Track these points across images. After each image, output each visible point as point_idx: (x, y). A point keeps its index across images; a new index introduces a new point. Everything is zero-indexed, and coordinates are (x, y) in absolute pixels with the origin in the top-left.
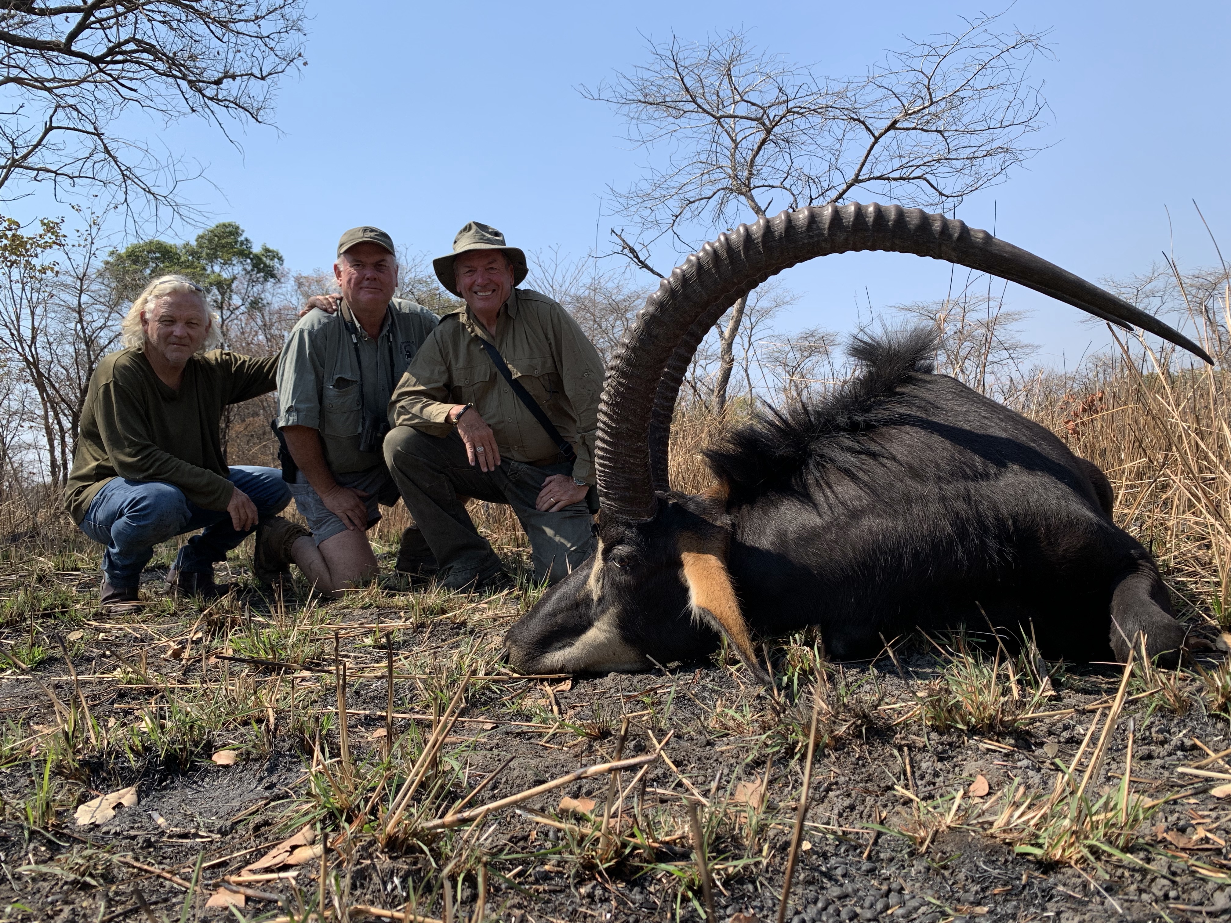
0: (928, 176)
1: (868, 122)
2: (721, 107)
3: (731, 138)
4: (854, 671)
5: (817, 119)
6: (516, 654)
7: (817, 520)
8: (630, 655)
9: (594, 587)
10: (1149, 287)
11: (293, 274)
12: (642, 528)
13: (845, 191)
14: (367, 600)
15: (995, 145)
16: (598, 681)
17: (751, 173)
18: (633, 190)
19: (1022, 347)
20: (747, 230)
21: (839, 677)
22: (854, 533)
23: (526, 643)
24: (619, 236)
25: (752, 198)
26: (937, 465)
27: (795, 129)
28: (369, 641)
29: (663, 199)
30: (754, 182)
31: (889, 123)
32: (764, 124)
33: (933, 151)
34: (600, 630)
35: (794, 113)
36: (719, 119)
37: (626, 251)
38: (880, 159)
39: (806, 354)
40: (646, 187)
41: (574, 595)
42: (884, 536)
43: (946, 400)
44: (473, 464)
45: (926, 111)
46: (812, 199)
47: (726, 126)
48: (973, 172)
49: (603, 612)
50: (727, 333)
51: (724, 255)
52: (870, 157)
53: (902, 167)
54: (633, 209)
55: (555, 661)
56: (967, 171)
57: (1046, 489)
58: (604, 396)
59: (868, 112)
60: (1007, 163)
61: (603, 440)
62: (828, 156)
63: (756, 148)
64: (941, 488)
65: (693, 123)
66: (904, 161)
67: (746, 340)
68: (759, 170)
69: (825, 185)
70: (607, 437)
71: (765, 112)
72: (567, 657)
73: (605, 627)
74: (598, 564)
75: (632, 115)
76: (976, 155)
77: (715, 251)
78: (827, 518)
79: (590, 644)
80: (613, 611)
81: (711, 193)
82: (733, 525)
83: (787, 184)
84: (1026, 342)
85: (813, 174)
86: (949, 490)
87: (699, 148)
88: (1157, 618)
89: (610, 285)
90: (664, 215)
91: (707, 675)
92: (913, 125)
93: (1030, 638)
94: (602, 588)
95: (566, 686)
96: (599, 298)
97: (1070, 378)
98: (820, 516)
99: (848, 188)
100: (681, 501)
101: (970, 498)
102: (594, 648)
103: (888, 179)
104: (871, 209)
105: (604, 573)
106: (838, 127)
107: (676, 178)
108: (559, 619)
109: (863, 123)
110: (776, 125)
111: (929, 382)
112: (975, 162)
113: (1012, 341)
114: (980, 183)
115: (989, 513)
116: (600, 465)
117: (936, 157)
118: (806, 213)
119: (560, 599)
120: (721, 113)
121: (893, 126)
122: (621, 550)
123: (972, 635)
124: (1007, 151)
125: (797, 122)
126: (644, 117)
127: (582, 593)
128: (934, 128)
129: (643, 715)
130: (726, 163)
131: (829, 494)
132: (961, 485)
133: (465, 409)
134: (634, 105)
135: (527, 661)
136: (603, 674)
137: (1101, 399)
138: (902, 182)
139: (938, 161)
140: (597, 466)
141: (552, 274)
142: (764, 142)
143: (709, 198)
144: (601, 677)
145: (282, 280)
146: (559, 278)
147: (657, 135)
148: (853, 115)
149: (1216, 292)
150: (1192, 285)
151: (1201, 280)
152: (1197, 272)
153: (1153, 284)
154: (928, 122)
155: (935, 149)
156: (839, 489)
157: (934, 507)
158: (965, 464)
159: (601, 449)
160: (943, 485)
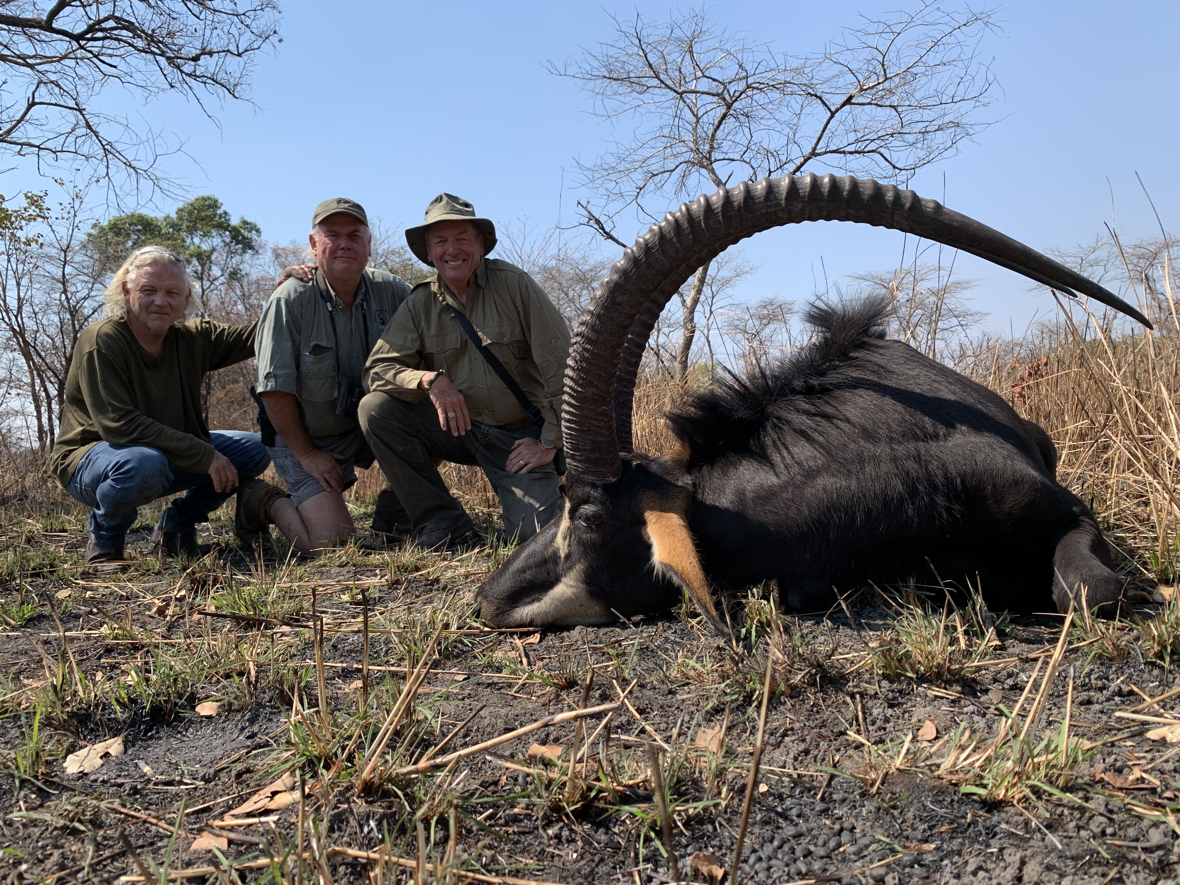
0: (882, 150)
1: (825, 97)
2: (683, 82)
3: (693, 113)
4: (809, 623)
5: (775, 95)
6: (487, 609)
7: (775, 480)
8: (595, 609)
9: (561, 545)
10: (1092, 256)
11: (271, 245)
12: (607, 488)
13: (802, 165)
14: (344, 558)
15: (946, 119)
16: (565, 634)
17: (712, 147)
18: (599, 163)
19: (972, 315)
20: (707, 200)
21: (795, 629)
22: (809, 491)
23: (496, 598)
24: (586, 208)
25: (713, 171)
26: (889, 427)
27: (755, 104)
28: (345, 598)
29: (628, 172)
30: (715, 155)
31: (845, 98)
32: (724, 99)
33: (886, 125)
34: (567, 585)
35: (754, 88)
36: (681, 94)
37: (592, 222)
38: (836, 133)
39: (765, 321)
40: (611, 161)
41: (542, 552)
42: (838, 495)
43: (898, 364)
44: (445, 429)
45: (881, 87)
46: (770, 172)
47: (688, 101)
48: (925, 146)
49: (570, 568)
50: (689, 301)
51: (685, 225)
52: (827, 131)
53: (857, 141)
54: (599, 182)
55: (524, 615)
56: (919, 145)
57: (993, 449)
58: (570, 362)
59: (825, 88)
60: (958, 138)
62: (787, 130)
63: (716, 122)
64: (892, 449)
65: (656, 98)
66: (859, 135)
67: (707, 308)
68: (719, 144)
69: (783, 158)
70: (573, 401)
71: (725, 87)
72: (536, 611)
73: (572, 583)
74: (565, 523)
75: (597, 90)
76: (928, 129)
77: (676, 221)
78: (783, 478)
79: (557, 599)
80: (579, 567)
81: (673, 167)
82: (694, 485)
83: (746, 157)
84: (974, 310)
85: (772, 148)
86: (900, 450)
87: (662, 122)
88: (1097, 572)
89: (577, 256)
90: (628, 187)
91: (669, 627)
92: (868, 100)
93: (977, 591)
94: (569, 545)
95: (535, 639)
96: (565, 269)
97: (1016, 344)
98: (777, 475)
99: (806, 161)
100: (645, 462)
101: (920, 458)
102: (562, 603)
103: (844, 152)
104: (826, 180)
105: (571, 531)
106: (796, 102)
107: (640, 152)
108: (528, 575)
109: (820, 98)
110: (736, 100)
111: (882, 347)
112: (928, 136)
113: (962, 309)
114: (930, 158)
115: (939, 472)
116: (567, 427)
117: (890, 131)
118: (764, 184)
119: (529, 556)
120: (683, 89)
121: (848, 101)
122: (587, 509)
123: (921, 589)
124: (958, 125)
125: (756, 97)
126: (609, 93)
127: (550, 550)
128: (888, 103)
129: (608, 666)
130: (688, 137)
131: (786, 454)
132: (911, 446)
133: (437, 376)
134: (600, 81)
135: (498, 615)
136: (570, 628)
137: (1046, 364)
138: (858, 155)
139: (892, 135)
140: (563, 429)
141: (520, 245)
142: (724, 116)
143: (672, 171)
144: (568, 631)
145: (260, 251)
146: (527, 249)
147: (621, 110)
148: (811, 91)
149: (1156, 261)
150: (1133, 255)
151: (1142, 250)
152: (1138, 242)
153: (1097, 253)
154: (882, 97)
155: (889, 124)
156: (795, 450)
157: (886, 467)
158: (916, 425)
159: (568, 412)
160: (894, 446)
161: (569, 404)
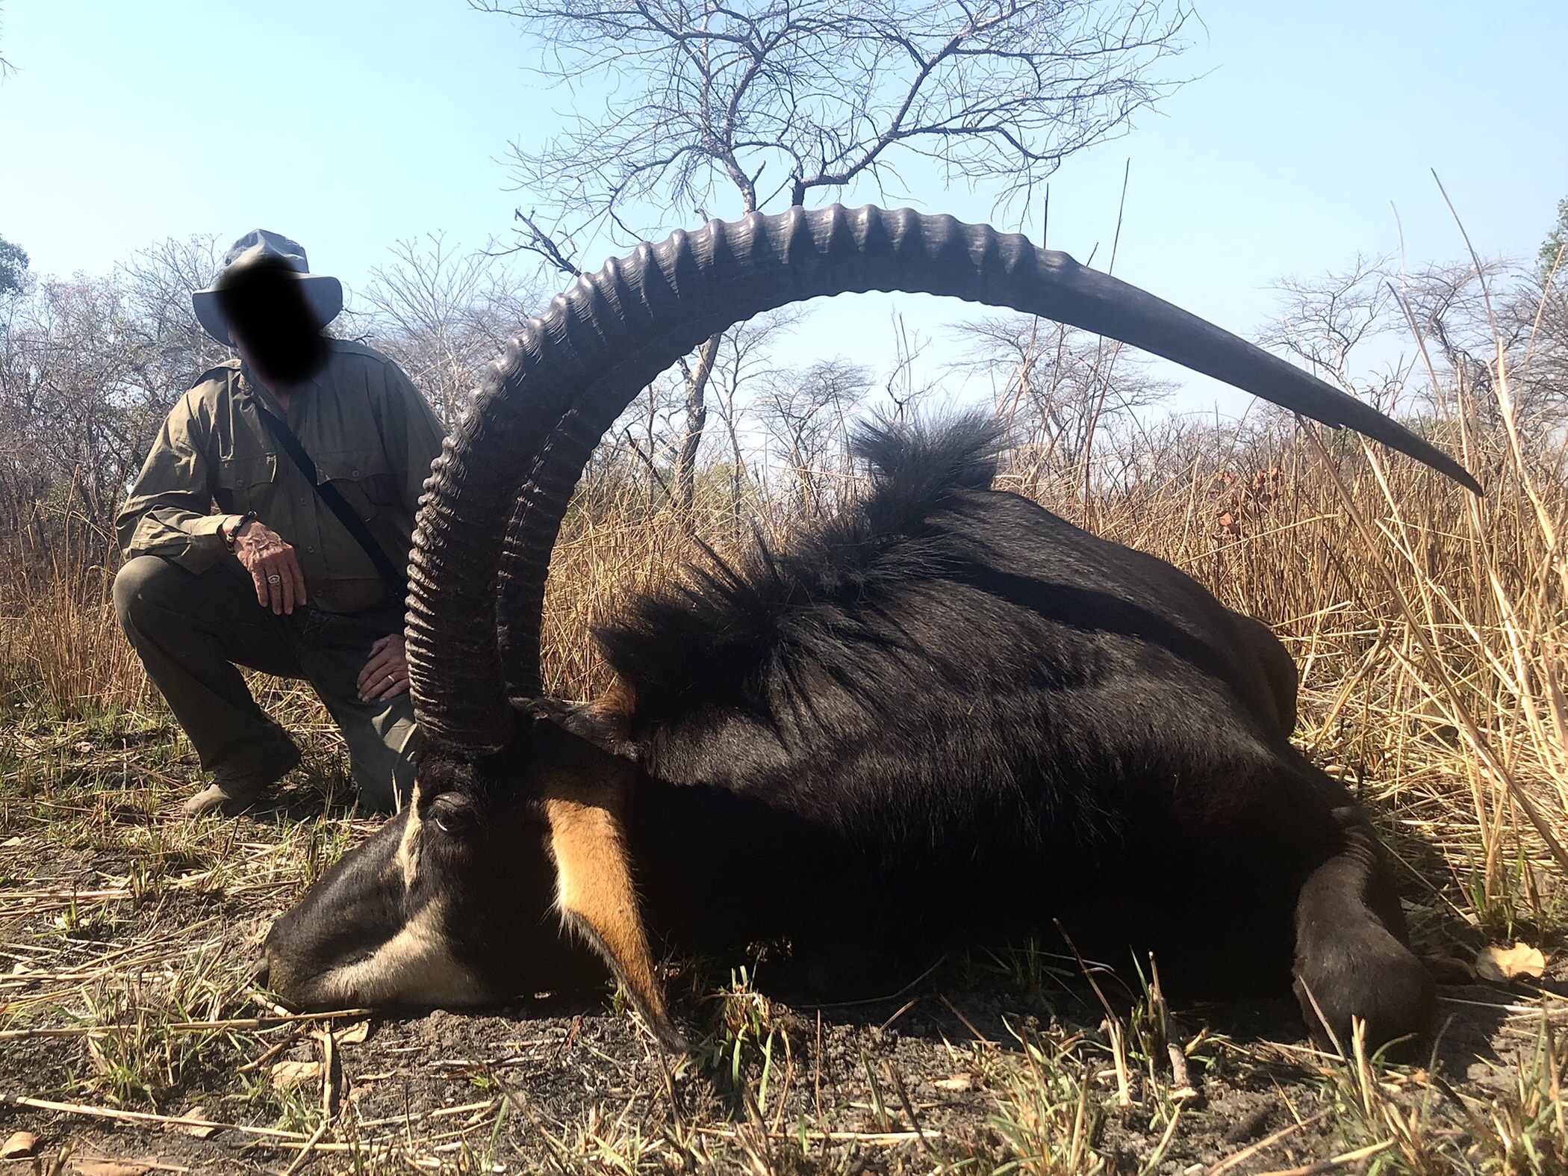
0: (1007, 127)
1: (915, 41)
2: (685, 20)
3: (701, 68)
5: (834, 38)
6: (279, 971)
7: (783, 757)
9: (406, 863)
10: (1351, 292)
12: (484, 766)
13: (876, 151)
15: (1113, 75)
16: (412, 1025)
17: (731, 124)
18: (550, 149)
22: (846, 780)
23: (295, 952)
24: (528, 222)
25: (733, 163)
27: (801, 53)
28: (61, 922)
29: (595, 165)
30: (738, 136)
31: (946, 42)
32: (751, 47)
33: (1014, 87)
34: (414, 934)
35: (799, 29)
36: (681, 39)
37: (539, 244)
38: (933, 100)
39: (820, 398)
40: (570, 145)
41: (374, 874)
42: (895, 790)
44: (265, 605)
45: (1004, 24)
46: (825, 164)
47: (693, 50)
48: (1077, 120)
49: (420, 906)
50: (695, 373)
52: (917, 97)
53: (966, 112)
54: (551, 179)
55: (342, 985)
56: (1067, 118)
58: (417, 537)
59: (913, 26)
60: (1131, 105)
61: (418, 613)
62: (852, 96)
63: (739, 83)
64: (996, 703)
65: (643, 46)
66: (970, 102)
67: (730, 377)
68: (743, 119)
69: (846, 141)
71: (753, 28)
72: (362, 979)
73: (423, 931)
74: (413, 824)
75: (547, 34)
76: (1082, 92)
78: (797, 754)
79: (399, 959)
80: (435, 904)
81: (670, 155)
82: (641, 758)
83: (787, 140)
85: (827, 125)
86: (1010, 705)
87: (653, 84)
89: (521, 293)
91: (593, 1027)
92: (984, 46)
94: (419, 864)
95: (357, 1033)
96: (503, 314)
98: (785, 747)
99: (882, 146)
100: (556, 716)
101: (1047, 721)
102: (406, 965)
103: (945, 131)
104: (863, 217)
105: (423, 837)
106: (867, 51)
107: (616, 131)
108: (348, 914)
109: (907, 43)
110: (770, 48)
111: (982, 506)
112: (1083, 104)
113: (1137, 377)
114: (1086, 138)
115: (1082, 747)
116: (414, 654)
117: (1019, 95)
118: (752, 223)
119: (351, 881)
120: (685, 30)
121: (953, 48)
122: (449, 801)
124: (1130, 84)
125: (802, 43)
126: (568, 38)
127: (388, 871)
128: (1017, 51)
130: (692, 107)
131: (803, 710)
132: (1032, 699)
133: (243, 522)
134: (551, 19)
135: (297, 982)
137: (1275, 478)
138: (967, 136)
139: (1023, 102)
141: (432, 276)
142: (751, 75)
143: (667, 162)
144: (419, 1018)
145: (26, 290)
146: (442, 281)
147: (588, 64)
148: (891, 31)
149: (1455, 299)
150: (1417, 289)
151: (1432, 281)
152: (1425, 269)
153: (1358, 287)
154: (1008, 40)
155: (1018, 83)
156: (821, 703)
157: (983, 740)
158: (1040, 657)
159: (415, 627)
160: (1000, 698)
161: (416, 612)
